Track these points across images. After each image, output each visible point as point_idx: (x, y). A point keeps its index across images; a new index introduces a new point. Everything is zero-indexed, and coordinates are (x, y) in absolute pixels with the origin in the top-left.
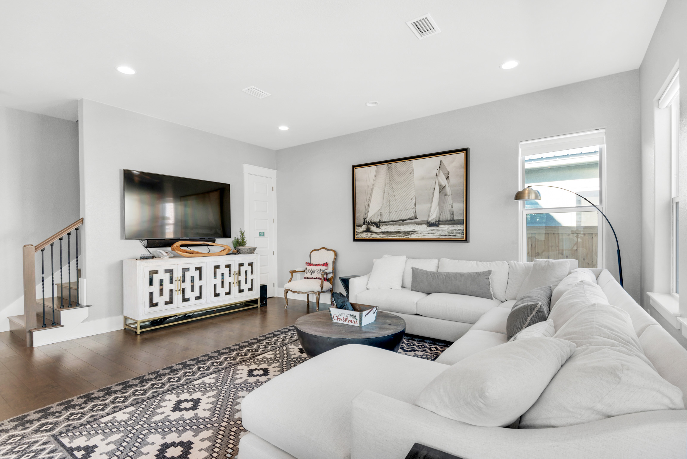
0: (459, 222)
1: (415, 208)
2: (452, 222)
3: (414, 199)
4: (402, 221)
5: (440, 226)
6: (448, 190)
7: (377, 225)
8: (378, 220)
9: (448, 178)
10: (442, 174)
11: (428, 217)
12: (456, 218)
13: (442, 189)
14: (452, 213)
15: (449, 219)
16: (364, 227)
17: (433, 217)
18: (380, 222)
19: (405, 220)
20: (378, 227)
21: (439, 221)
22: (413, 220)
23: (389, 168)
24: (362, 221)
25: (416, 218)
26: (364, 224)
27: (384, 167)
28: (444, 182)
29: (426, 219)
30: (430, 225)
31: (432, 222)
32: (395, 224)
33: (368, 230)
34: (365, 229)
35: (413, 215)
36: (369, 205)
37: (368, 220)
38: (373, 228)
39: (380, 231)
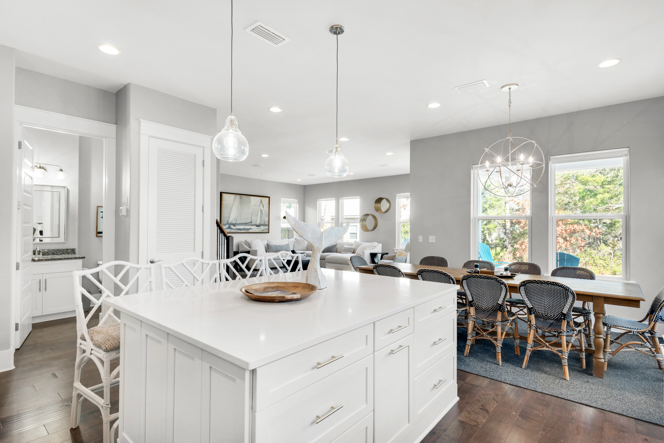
0: (266, 225)
1: (251, 218)
2: (264, 225)
3: (251, 214)
4: (246, 224)
5: (260, 226)
6: (263, 212)
7: (234, 225)
8: (234, 223)
9: (263, 207)
10: (261, 205)
11: (256, 223)
12: (266, 224)
13: (261, 211)
14: (264, 222)
15: (263, 224)
16: (227, 226)
17: (258, 223)
18: (235, 224)
19: (247, 223)
20: (235, 226)
21: (260, 224)
22: (250, 223)
23: (241, 198)
24: (226, 223)
25: (251, 223)
26: (227, 224)
27: (238, 196)
28: (262, 209)
29: (255, 223)
30: (257, 226)
31: (258, 225)
32: (242, 225)
33: (229, 228)
34: (228, 227)
35: (250, 221)
36: (230, 215)
37: (229, 222)
38: (232, 227)
39: (236, 228)
